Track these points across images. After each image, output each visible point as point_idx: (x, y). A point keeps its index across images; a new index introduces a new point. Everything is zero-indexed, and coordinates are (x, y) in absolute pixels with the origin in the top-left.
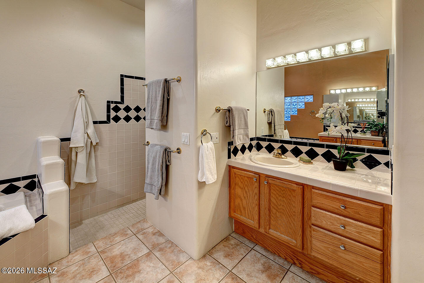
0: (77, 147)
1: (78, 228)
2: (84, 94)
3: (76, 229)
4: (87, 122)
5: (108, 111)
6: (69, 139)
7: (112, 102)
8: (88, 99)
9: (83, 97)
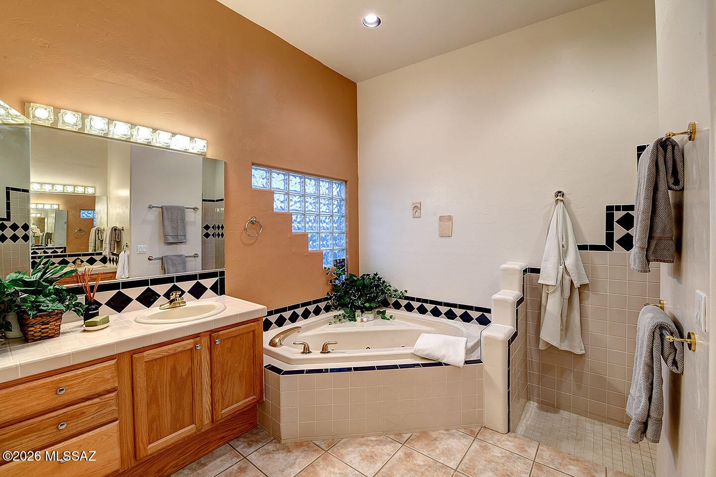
0: (548, 285)
1: (549, 414)
2: (562, 199)
3: (545, 413)
4: (565, 246)
5: (610, 226)
6: (537, 271)
7: (618, 208)
8: (572, 206)
9: (561, 204)
